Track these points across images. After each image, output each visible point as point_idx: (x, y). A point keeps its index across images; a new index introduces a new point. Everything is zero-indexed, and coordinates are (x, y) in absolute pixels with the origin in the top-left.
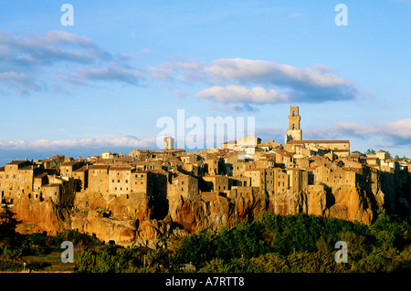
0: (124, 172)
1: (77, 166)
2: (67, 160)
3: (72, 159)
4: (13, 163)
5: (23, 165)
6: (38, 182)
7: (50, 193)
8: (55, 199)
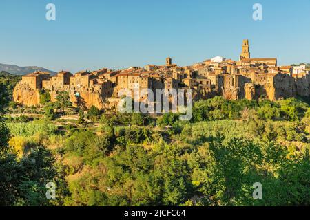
0: (136, 77)
1: (113, 74)
2: (108, 71)
3: (111, 71)
4: (79, 73)
5: (84, 74)
6: (91, 82)
7: (97, 88)
8: (100, 91)
